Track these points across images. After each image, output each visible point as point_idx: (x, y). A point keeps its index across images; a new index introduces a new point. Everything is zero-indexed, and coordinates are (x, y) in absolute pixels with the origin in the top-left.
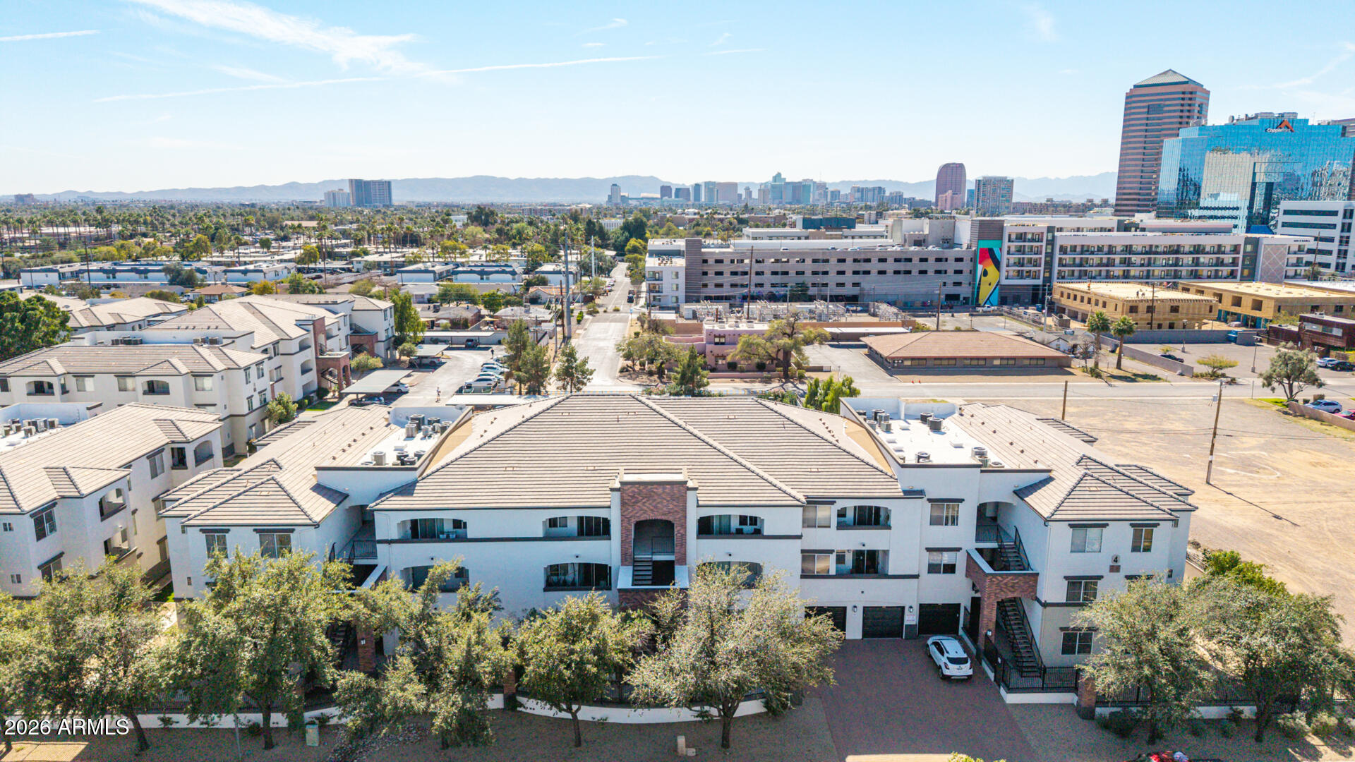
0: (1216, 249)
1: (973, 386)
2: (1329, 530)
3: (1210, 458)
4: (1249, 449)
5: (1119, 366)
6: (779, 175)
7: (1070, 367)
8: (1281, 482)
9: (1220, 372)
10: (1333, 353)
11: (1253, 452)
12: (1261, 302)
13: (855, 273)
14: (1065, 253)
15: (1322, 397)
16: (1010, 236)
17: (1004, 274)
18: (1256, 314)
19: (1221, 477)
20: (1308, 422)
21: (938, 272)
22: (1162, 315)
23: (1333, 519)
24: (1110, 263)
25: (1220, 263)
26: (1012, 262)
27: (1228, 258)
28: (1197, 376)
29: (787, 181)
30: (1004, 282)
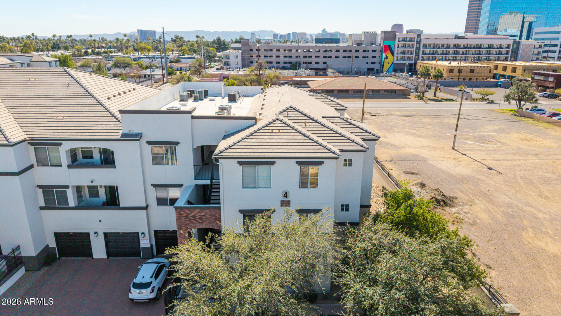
0: (499, 46)
1: (353, 103)
2: (521, 177)
3: (455, 133)
4: (488, 132)
5: (435, 95)
6: (324, 29)
7: (410, 95)
8: (500, 148)
9: (486, 98)
10: (548, 90)
11: (488, 133)
12: (516, 68)
13: (325, 57)
14: (426, 47)
15: (536, 107)
16: (399, 39)
17: (395, 58)
18: (513, 74)
19: (463, 146)
20: (526, 119)
21: (364, 57)
22: (466, 74)
23: (525, 170)
24: (448, 53)
25: (500, 53)
26: (399, 52)
27: (504, 51)
28: (474, 100)
29: (328, 32)
30: (395, 62)
